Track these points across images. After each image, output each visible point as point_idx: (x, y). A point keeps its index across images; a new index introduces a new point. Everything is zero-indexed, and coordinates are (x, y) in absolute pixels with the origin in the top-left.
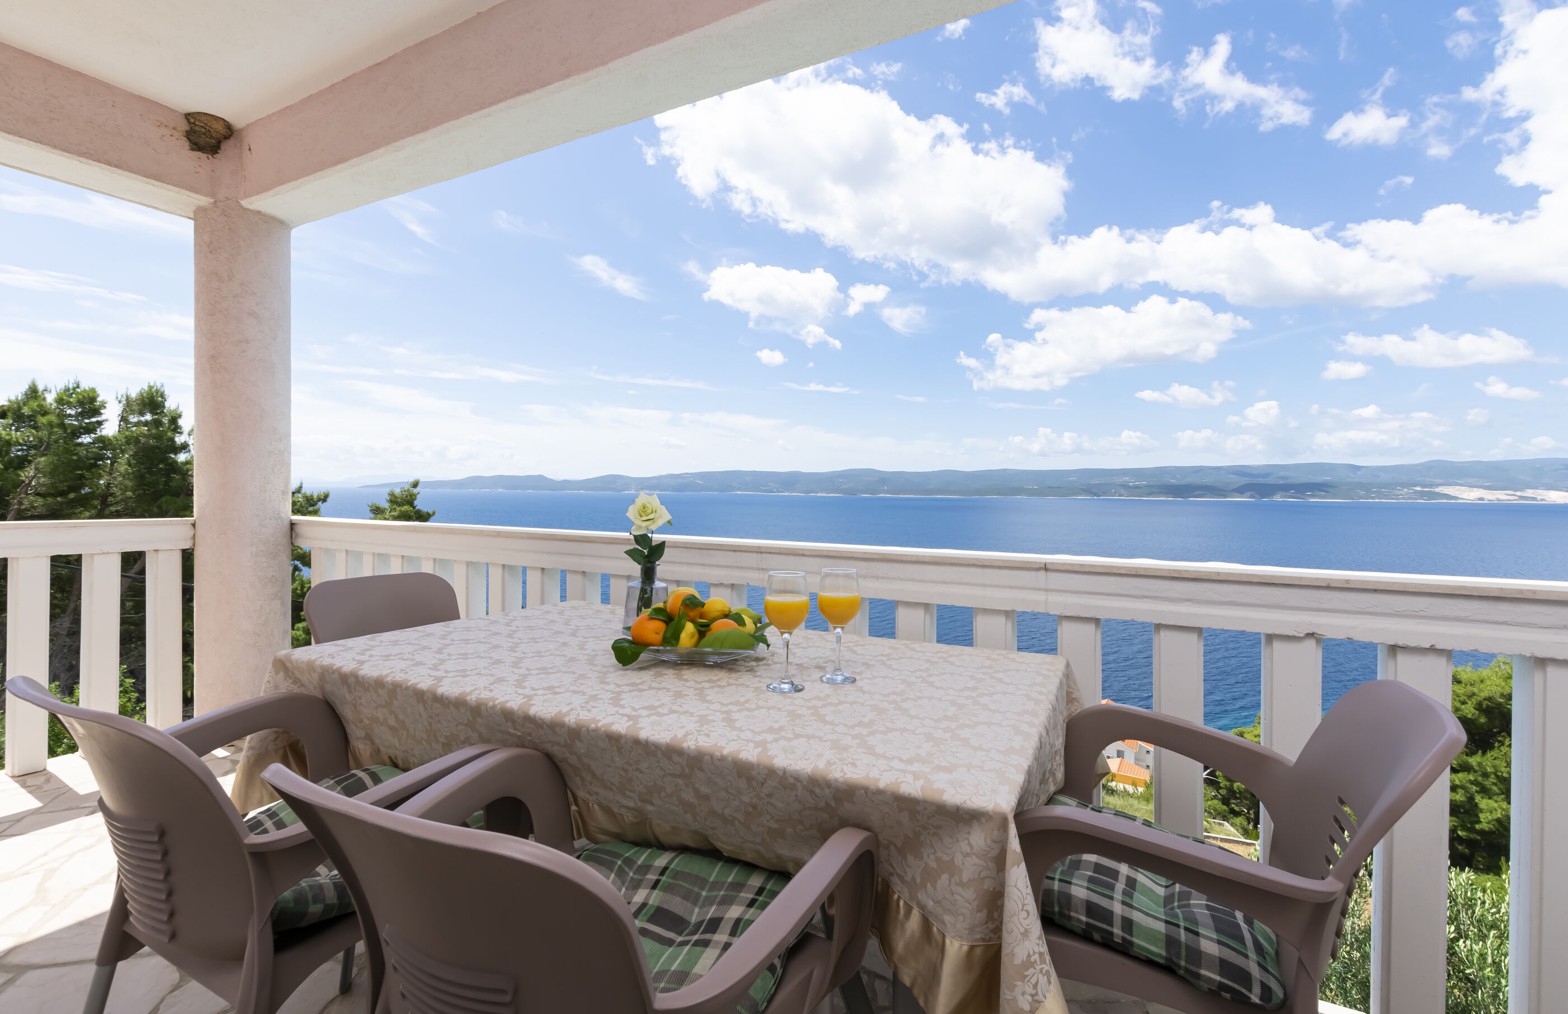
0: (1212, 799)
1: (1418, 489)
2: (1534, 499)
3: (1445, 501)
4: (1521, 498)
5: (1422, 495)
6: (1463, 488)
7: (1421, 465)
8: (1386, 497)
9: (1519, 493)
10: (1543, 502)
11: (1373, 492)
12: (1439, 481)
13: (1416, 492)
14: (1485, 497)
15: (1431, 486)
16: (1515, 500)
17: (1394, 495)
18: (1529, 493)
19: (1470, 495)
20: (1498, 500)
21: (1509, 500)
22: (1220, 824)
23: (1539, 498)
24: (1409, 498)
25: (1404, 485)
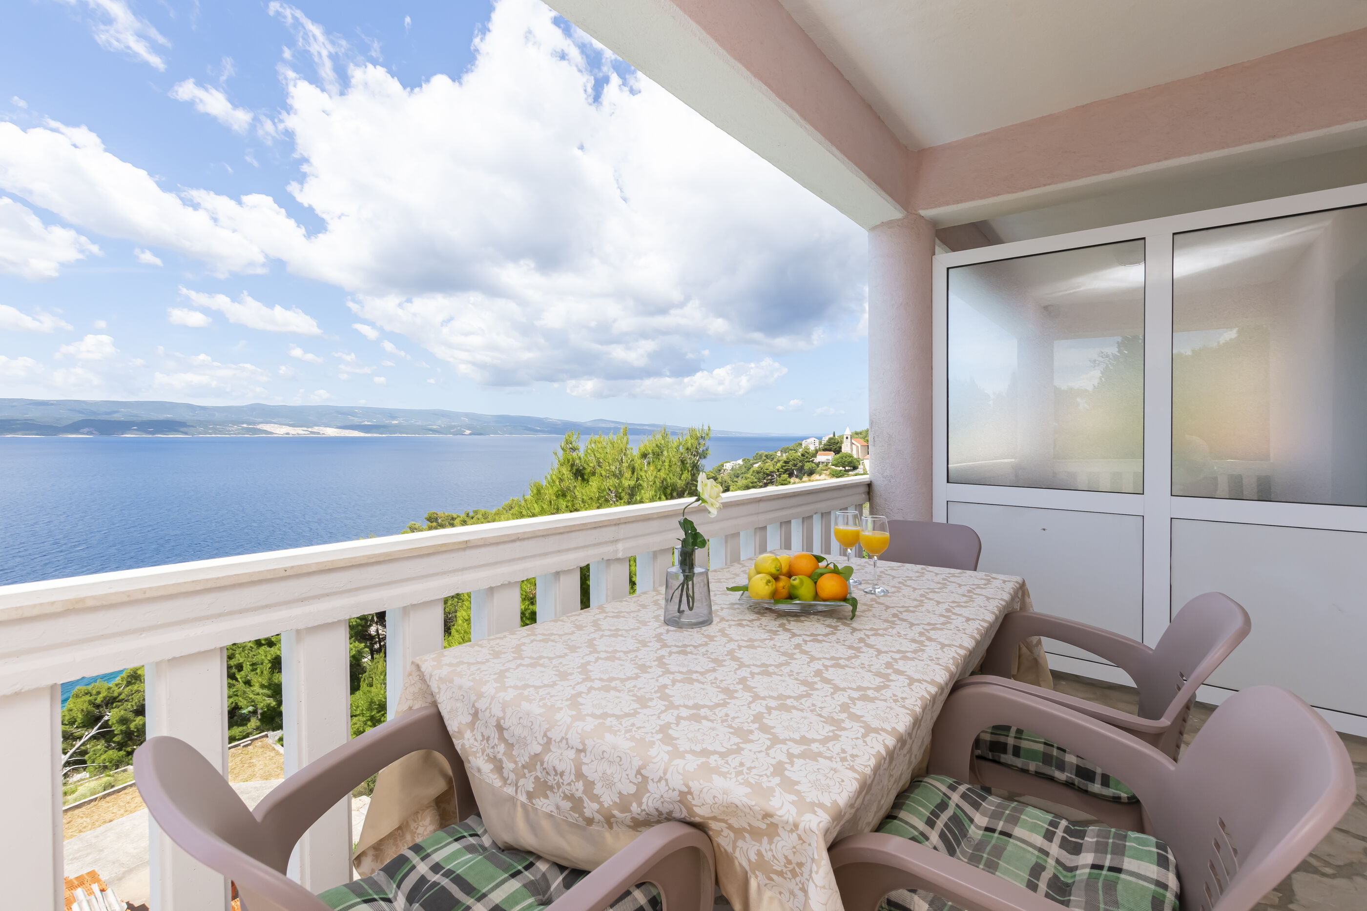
0: (106, 752)
1: (245, 426)
2: (319, 433)
3: (264, 435)
4: (312, 432)
5: (248, 430)
6: (276, 425)
7: (246, 406)
8: (221, 432)
9: (310, 430)
10: (323, 436)
11: (210, 429)
12: (260, 420)
13: (243, 428)
14: (290, 432)
15: (254, 423)
16: (308, 434)
17: (227, 431)
18: (316, 429)
19: (280, 431)
20: (298, 434)
21: (305, 434)
22: (125, 771)
23: (321, 432)
24: (239, 433)
25: (235, 423)
